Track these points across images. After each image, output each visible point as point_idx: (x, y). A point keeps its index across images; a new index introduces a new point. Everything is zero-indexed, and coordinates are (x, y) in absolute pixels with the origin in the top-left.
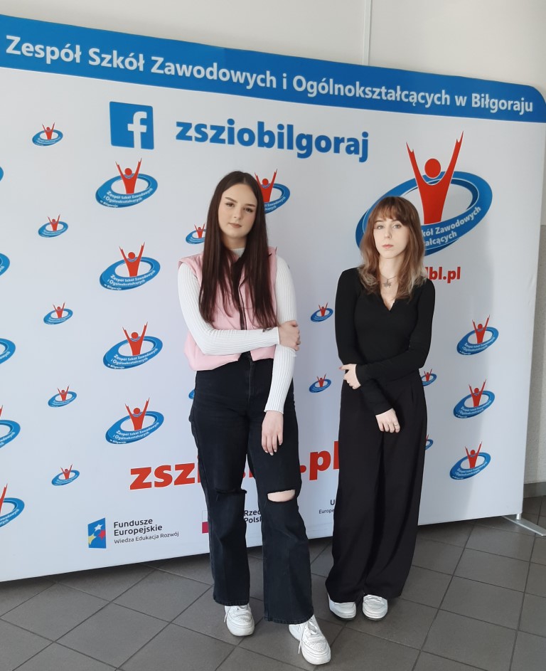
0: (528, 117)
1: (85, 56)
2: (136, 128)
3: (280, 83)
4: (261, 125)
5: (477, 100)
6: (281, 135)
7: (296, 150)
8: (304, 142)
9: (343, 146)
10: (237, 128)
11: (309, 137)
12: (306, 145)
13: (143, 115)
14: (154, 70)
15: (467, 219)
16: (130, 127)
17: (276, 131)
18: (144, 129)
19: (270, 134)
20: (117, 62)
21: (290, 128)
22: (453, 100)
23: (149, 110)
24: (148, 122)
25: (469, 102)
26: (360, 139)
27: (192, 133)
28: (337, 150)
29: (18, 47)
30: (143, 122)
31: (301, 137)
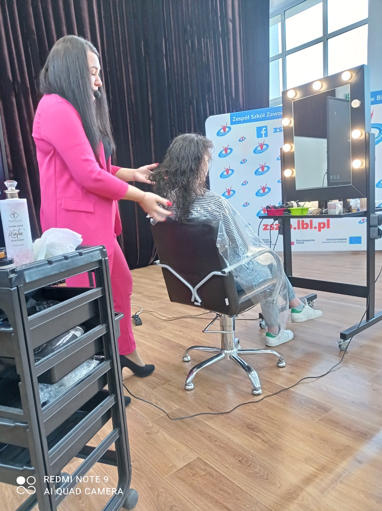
1: (250, 117)
2: (263, 132)
13: (265, 128)
14: (267, 116)
16: (262, 132)
18: (265, 132)
20: (258, 117)
23: (266, 127)
24: (266, 130)
27: (278, 130)
29: (235, 119)
30: (265, 130)
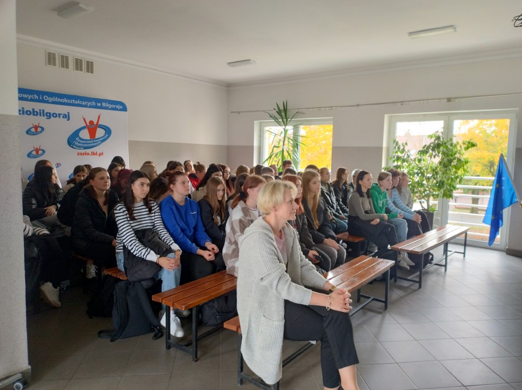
0: (121, 110)
3: (39, 98)
4: (33, 109)
5: (104, 104)
6: (40, 113)
7: (46, 117)
8: (48, 115)
9: (61, 116)
10: (25, 110)
11: (50, 113)
12: (49, 116)
15: (104, 138)
17: (39, 111)
19: (37, 112)
21: (43, 111)
22: (96, 104)
25: (102, 105)
26: (67, 114)
28: (59, 117)
31: (47, 113)
